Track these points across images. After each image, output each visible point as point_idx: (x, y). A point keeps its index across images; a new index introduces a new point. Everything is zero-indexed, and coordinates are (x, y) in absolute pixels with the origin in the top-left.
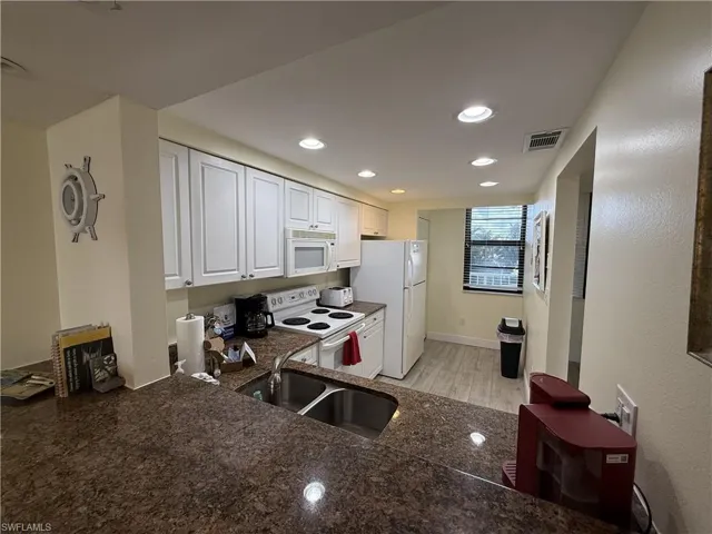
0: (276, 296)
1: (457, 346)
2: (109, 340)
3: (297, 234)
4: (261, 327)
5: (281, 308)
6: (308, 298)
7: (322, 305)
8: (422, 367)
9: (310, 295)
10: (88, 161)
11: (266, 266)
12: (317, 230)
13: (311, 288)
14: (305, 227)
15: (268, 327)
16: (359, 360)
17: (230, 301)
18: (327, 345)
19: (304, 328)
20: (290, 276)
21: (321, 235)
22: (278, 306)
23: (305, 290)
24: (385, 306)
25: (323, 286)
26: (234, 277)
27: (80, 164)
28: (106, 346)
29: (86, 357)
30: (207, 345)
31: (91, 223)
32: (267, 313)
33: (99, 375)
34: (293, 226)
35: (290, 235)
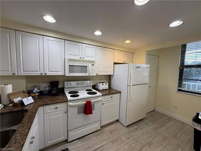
0: (69, 82)
1: (170, 119)
3: (70, 60)
8: (141, 124)
12: (84, 59)
14: (76, 58)
16: (91, 113)
18: (71, 104)
21: (85, 61)
23: (85, 81)
24: (120, 92)
26: (37, 74)
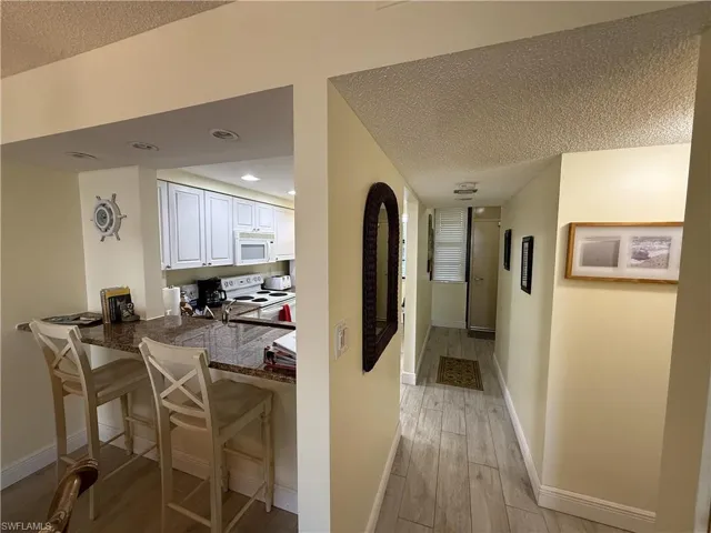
0: (228, 280)
2: (129, 295)
3: (242, 235)
4: (217, 300)
5: (232, 288)
6: (254, 283)
7: (265, 288)
9: (256, 280)
10: (114, 196)
11: (220, 257)
12: (259, 232)
13: (257, 276)
14: (249, 230)
15: (222, 299)
17: (194, 282)
18: (265, 312)
19: (249, 301)
20: (238, 264)
21: (262, 236)
22: (230, 288)
23: (252, 277)
25: (267, 275)
26: (198, 264)
27: (110, 198)
28: (127, 298)
29: (118, 303)
30: (182, 304)
31: (116, 231)
32: (221, 291)
33: (125, 313)
34: (239, 229)
35: (238, 236)
